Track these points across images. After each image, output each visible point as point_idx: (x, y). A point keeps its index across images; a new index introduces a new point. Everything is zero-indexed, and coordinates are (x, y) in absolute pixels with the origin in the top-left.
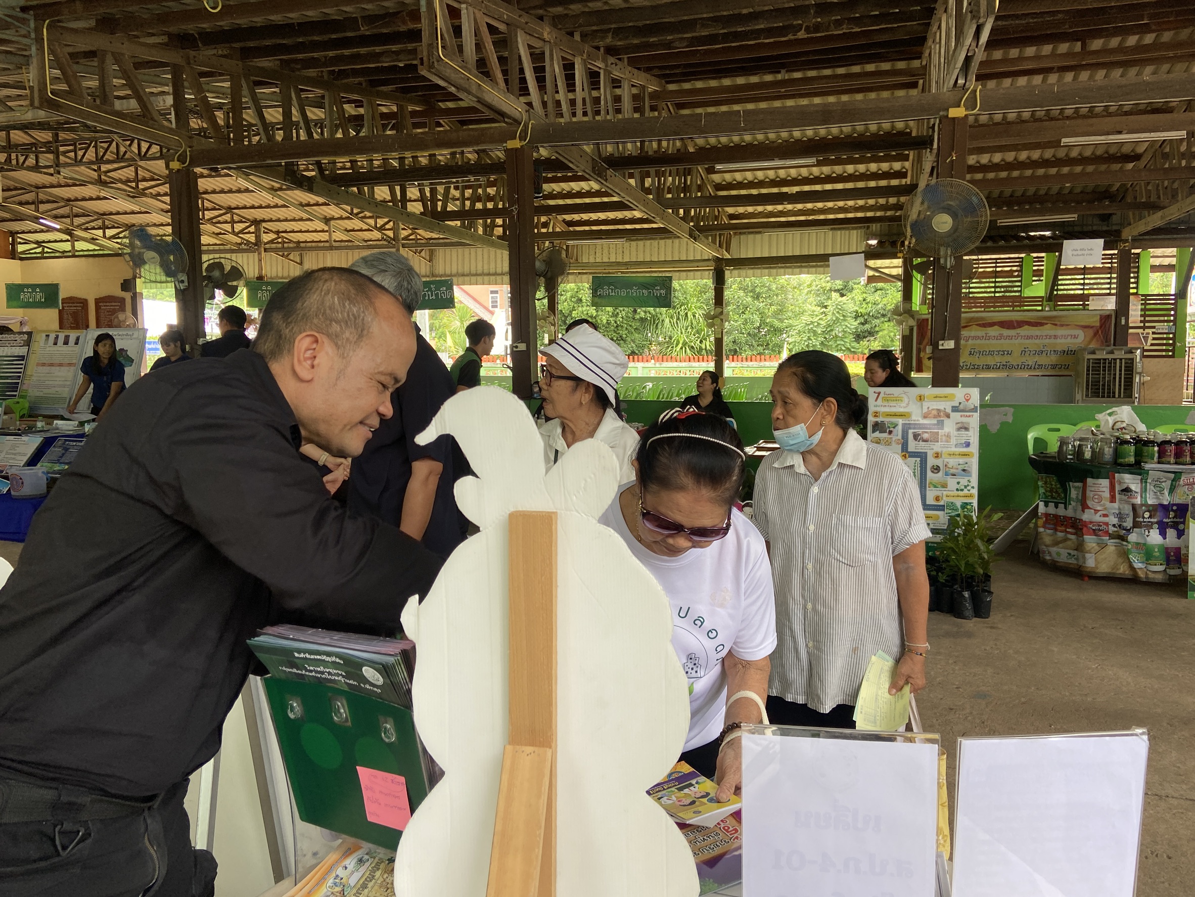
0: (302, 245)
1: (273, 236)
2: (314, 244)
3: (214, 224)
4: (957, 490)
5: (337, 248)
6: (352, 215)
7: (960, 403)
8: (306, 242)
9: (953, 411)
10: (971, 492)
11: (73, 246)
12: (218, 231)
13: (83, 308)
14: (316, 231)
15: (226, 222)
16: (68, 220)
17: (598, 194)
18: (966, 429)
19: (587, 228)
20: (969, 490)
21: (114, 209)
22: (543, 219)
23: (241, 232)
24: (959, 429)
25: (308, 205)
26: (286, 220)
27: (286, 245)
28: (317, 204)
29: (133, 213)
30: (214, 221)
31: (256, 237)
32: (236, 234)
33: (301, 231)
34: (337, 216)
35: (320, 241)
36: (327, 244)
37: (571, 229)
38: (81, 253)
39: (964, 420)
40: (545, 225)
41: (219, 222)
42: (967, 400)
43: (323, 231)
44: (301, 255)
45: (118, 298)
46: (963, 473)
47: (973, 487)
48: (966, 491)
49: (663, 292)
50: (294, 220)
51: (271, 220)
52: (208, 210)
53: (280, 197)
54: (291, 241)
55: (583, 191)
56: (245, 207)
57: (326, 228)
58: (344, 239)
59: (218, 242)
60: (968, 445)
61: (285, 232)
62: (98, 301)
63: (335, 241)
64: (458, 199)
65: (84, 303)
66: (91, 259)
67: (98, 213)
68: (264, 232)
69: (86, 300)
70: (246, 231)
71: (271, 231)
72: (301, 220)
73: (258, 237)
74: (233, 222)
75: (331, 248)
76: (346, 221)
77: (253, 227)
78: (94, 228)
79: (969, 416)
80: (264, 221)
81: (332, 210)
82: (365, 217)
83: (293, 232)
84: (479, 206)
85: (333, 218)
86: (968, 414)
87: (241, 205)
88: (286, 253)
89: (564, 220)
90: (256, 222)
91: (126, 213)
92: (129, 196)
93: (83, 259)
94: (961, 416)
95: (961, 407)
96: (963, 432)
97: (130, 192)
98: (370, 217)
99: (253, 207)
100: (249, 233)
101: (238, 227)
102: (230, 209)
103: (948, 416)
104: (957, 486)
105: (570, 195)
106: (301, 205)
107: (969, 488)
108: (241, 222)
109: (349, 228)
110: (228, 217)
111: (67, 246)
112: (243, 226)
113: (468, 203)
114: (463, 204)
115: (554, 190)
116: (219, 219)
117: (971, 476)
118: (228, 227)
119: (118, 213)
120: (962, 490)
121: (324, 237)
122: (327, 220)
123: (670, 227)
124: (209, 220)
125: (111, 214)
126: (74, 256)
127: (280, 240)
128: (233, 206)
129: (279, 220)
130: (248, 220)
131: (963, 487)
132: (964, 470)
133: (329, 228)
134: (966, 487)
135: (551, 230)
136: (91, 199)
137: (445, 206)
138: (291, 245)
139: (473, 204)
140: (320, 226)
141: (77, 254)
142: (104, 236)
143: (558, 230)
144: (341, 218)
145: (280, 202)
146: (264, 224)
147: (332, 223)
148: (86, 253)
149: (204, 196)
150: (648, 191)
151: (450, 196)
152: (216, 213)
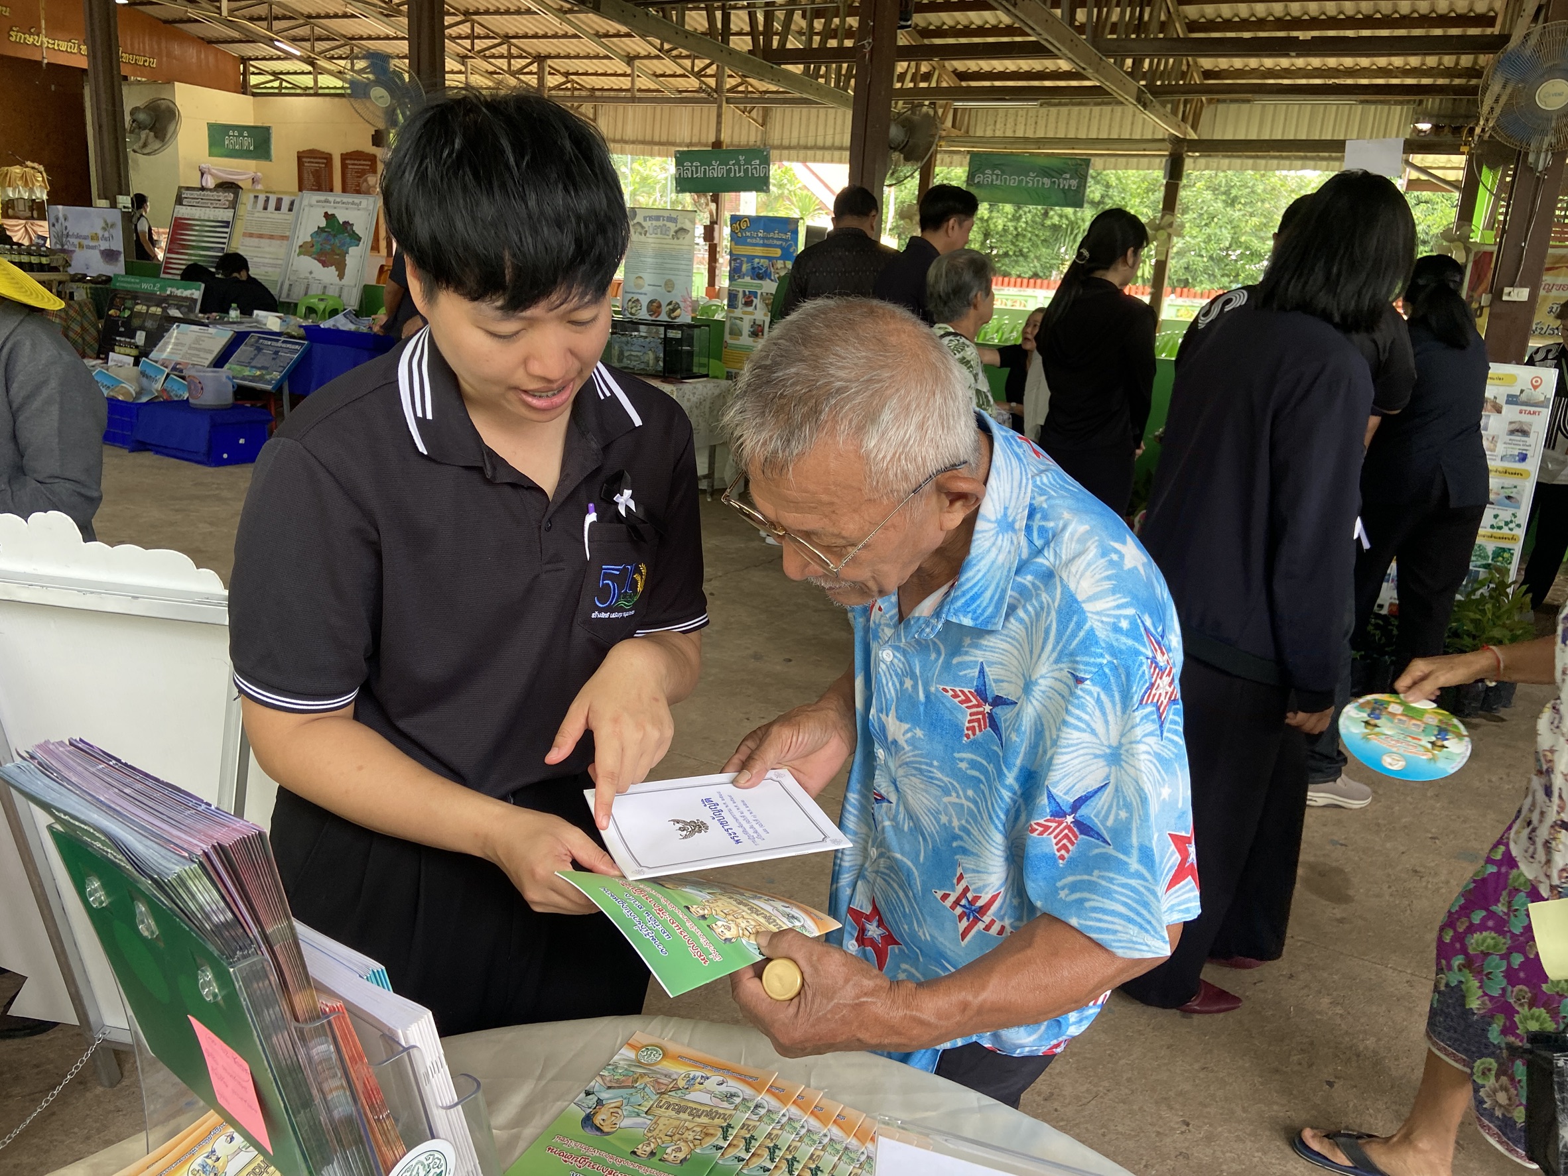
0: (598, 93)
1: (562, 79)
2: (612, 94)
3: (485, 58)
4: (1492, 527)
5: (640, 100)
6: (663, 52)
7: (1522, 391)
8: (602, 89)
9: (1508, 402)
10: (1513, 532)
11: (316, 81)
12: (491, 68)
13: (326, 164)
14: (615, 75)
15: (502, 57)
16: (307, 45)
17: (1009, 30)
18: (1525, 433)
19: (987, 84)
20: (1511, 529)
21: (365, 32)
22: (924, 68)
23: (520, 71)
24: (1512, 432)
25: (607, 35)
26: (577, 57)
27: (576, 93)
28: (618, 35)
29: (387, 38)
30: (488, 53)
31: (539, 79)
32: (514, 74)
33: (596, 74)
34: (643, 53)
35: (621, 90)
36: (629, 95)
37: (964, 84)
38: (327, 91)
39: (1525, 418)
40: (927, 77)
41: (493, 57)
42: (1535, 387)
43: (624, 75)
44: (595, 108)
45: (368, 154)
46: (1507, 501)
47: (1519, 526)
48: (1505, 530)
49: (1074, 183)
50: (587, 57)
51: (558, 56)
52: (479, 37)
53: (570, 23)
54: (582, 88)
55: (987, 26)
56: (526, 36)
57: (629, 71)
58: (652, 87)
59: (491, 84)
60: (1523, 458)
61: (576, 74)
62: (345, 157)
63: (640, 90)
64: (804, 34)
65: (328, 158)
66: (336, 100)
67: (345, 36)
68: (550, 73)
69: (330, 155)
70: (525, 70)
71: (558, 71)
72: (597, 57)
73: (541, 80)
74: (510, 57)
75: (633, 100)
76: (655, 61)
77: (536, 65)
78: (340, 58)
79: (1534, 413)
80: (549, 57)
81: (637, 45)
82: (680, 56)
83: (586, 74)
84: (833, 43)
85: (638, 57)
86: (1532, 409)
87: (521, 33)
88: (576, 104)
89: (955, 72)
90: (540, 59)
91: (378, 38)
92: (382, 13)
93: (328, 99)
94: (1521, 412)
95: (1523, 397)
96: (1517, 438)
97: (381, 7)
98: (687, 57)
99: (535, 36)
100: (531, 73)
101: (517, 64)
102: (507, 38)
103: (1499, 411)
104: (1494, 522)
105: (967, 31)
106: (597, 35)
107: (1511, 526)
108: (521, 57)
109: (659, 72)
110: (503, 49)
111: (307, 81)
112: (523, 62)
113: (817, 39)
114: (810, 40)
115: (944, 23)
116: (493, 51)
117: (1518, 507)
118: (503, 63)
119: (370, 38)
120: (1500, 528)
121: (625, 83)
122: (630, 59)
123: (1108, 86)
124: (479, 52)
125: (361, 38)
126: (316, 95)
127: (569, 85)
128: (511, 33)
129: (568, 57)
130: (529, 54)
131: (1502, 524)
132: (1509, 498)
133: (633, 70)
134: (1507, 524)
135: (933, 84)
136: (336, 16)
137: (783, 42)
138: (584, 93)
139: (823, 42)
140: (622, 67)
141: (320, 91)
142: (352, 69)
143: (944, 84)
144: (648, 57)
145: (571, 31)
146: (549, 62)
147: (637, 63)
148: (332, 91)
149: (475, 17)
150: (1081, 29)
151: (793, 27)
152: (489, 42)
